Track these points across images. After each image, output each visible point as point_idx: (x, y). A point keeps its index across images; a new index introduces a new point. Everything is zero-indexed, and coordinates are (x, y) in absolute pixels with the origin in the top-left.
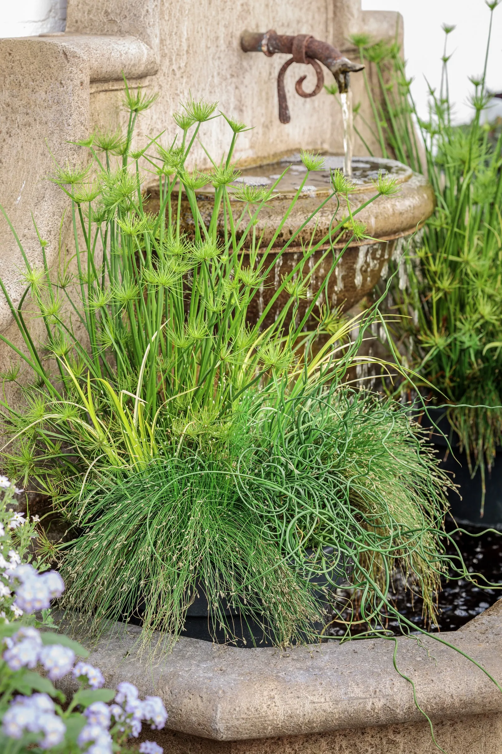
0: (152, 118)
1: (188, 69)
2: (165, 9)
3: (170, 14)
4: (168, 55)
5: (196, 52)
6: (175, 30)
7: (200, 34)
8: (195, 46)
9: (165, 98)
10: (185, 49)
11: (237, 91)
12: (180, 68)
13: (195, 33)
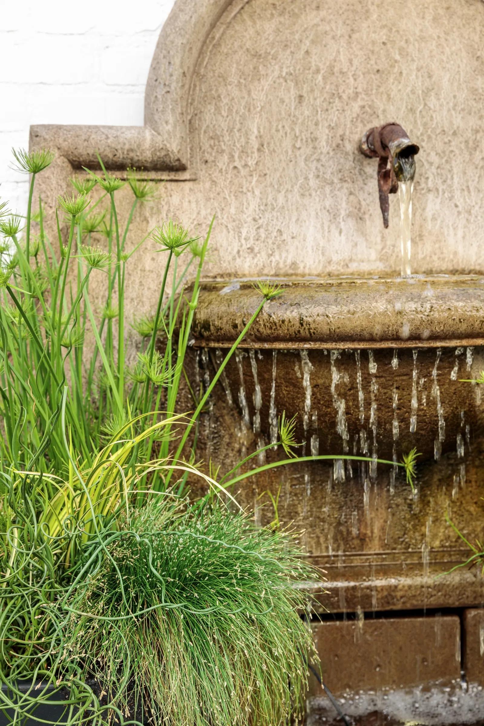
0: (198, 213)
1: (261, 167)
2: (222, 105)
3: (230, 110)
4: (227, 151)
5: (274, 151)
6: (238, 126)
7: (281, 133)
8: (272, 145)
9: (222, 195)
10: (256, 147)
11: (352, 198)
12: (246, 165)
13: (273, 131)
